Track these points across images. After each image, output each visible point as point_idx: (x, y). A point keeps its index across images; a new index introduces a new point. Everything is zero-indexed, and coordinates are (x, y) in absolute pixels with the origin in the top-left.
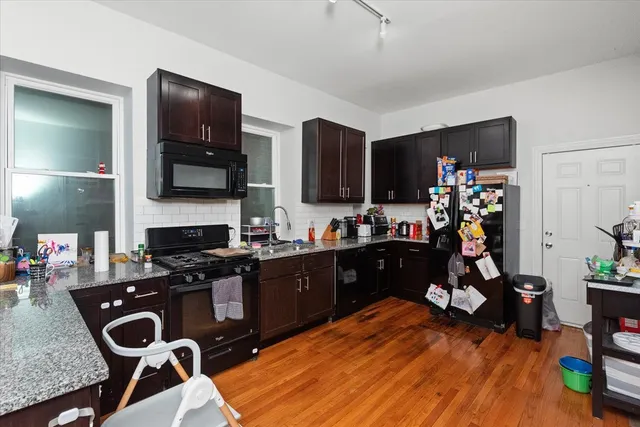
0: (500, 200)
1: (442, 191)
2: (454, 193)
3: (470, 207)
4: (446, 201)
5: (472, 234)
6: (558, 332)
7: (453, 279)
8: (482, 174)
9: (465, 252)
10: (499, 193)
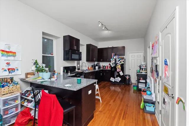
0: (123, 61)
1: (113, 59)
2: (115, 60)
3: (118, 63)
4: (114, 61)
5: (119, 67)
6: (132, 84)
7: (115, 76)
8: (120, 56)
9: (117, 71)
10: (123, 60)
